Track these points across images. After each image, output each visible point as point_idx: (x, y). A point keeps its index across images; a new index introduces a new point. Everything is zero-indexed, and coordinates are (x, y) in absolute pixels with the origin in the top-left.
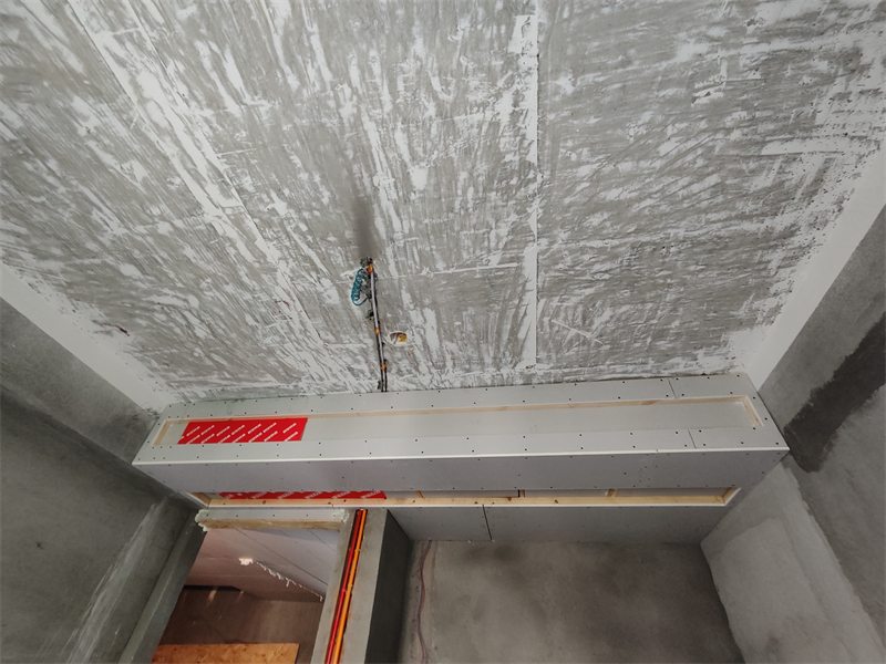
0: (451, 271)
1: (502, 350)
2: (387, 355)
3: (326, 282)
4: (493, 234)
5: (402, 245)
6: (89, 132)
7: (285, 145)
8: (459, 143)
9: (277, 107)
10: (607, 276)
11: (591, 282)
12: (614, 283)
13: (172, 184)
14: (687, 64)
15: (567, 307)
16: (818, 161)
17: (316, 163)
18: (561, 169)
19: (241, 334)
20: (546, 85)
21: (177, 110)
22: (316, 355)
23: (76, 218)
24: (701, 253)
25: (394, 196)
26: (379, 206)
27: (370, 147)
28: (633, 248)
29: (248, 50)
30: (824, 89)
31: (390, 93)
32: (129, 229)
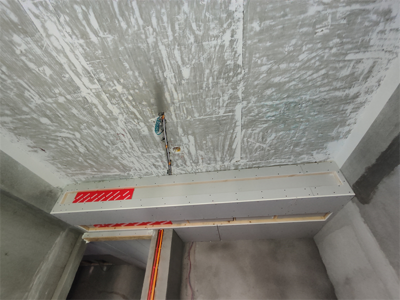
0: (201, 117)
1: (225, 154)
2: (171, 158)
3: (142, 124)
4: (221, 99)
5: (178, 105)
6: (21, 52)
7: (121, 58)
8: (205, 55)
9: (116, 38)
10: (273, 118)
11: (266, 121)
12: (277, 121)
13: (65, 77)
14: (313, 16)
15: (255, 133)
16: (370, 62)
17: (136, 66)
18: (253, 68)
19: (101, 150)
20: (247, 26)
21: (66, 40)
22: (137, 159)
23: (17, 95)
24: (316, 107)
25: (174, 82)
26: (167, 87)
27: (162, 58)
28: (286, 105)
29: (101, 9)
30: (375, 28)
31: (172, 31)
32: (44, 100)
